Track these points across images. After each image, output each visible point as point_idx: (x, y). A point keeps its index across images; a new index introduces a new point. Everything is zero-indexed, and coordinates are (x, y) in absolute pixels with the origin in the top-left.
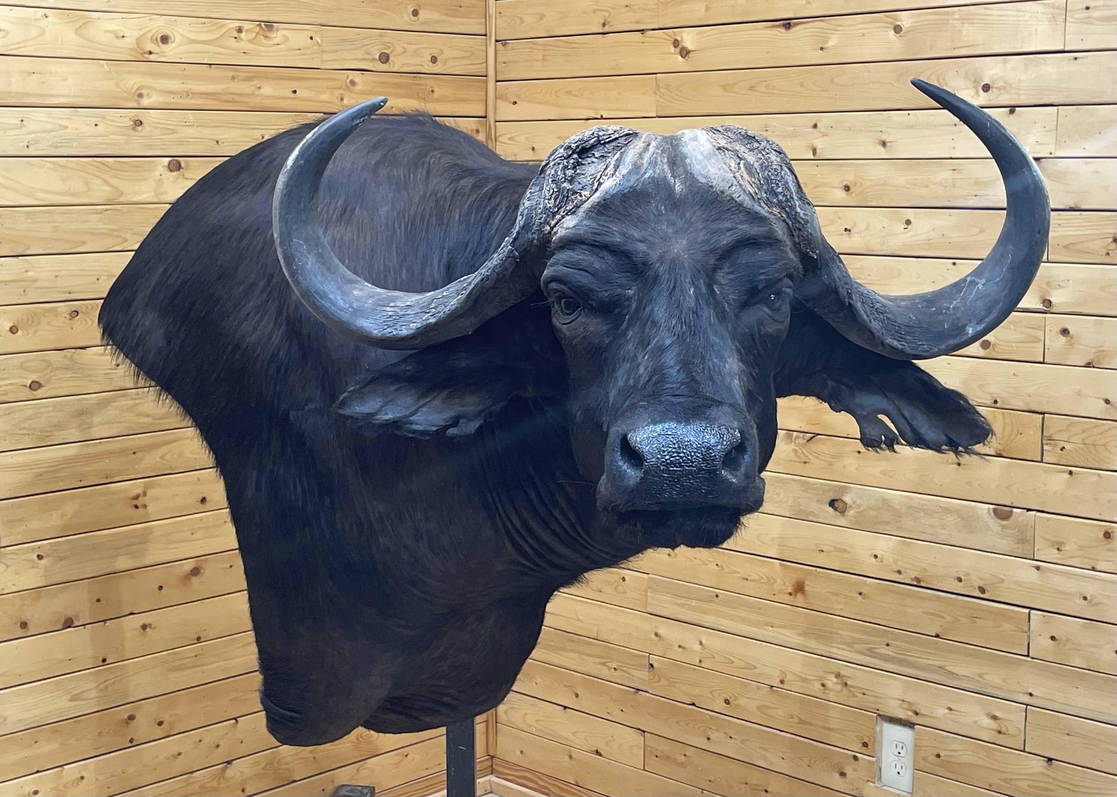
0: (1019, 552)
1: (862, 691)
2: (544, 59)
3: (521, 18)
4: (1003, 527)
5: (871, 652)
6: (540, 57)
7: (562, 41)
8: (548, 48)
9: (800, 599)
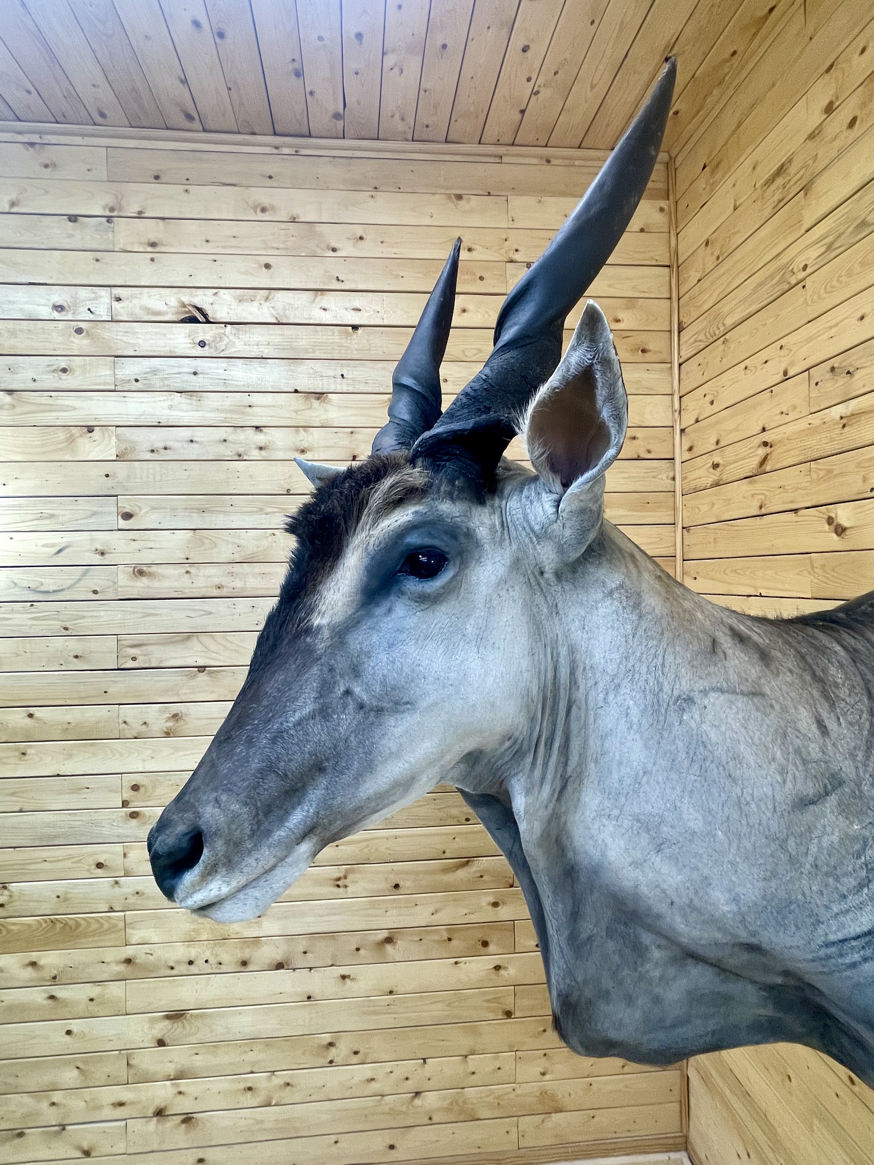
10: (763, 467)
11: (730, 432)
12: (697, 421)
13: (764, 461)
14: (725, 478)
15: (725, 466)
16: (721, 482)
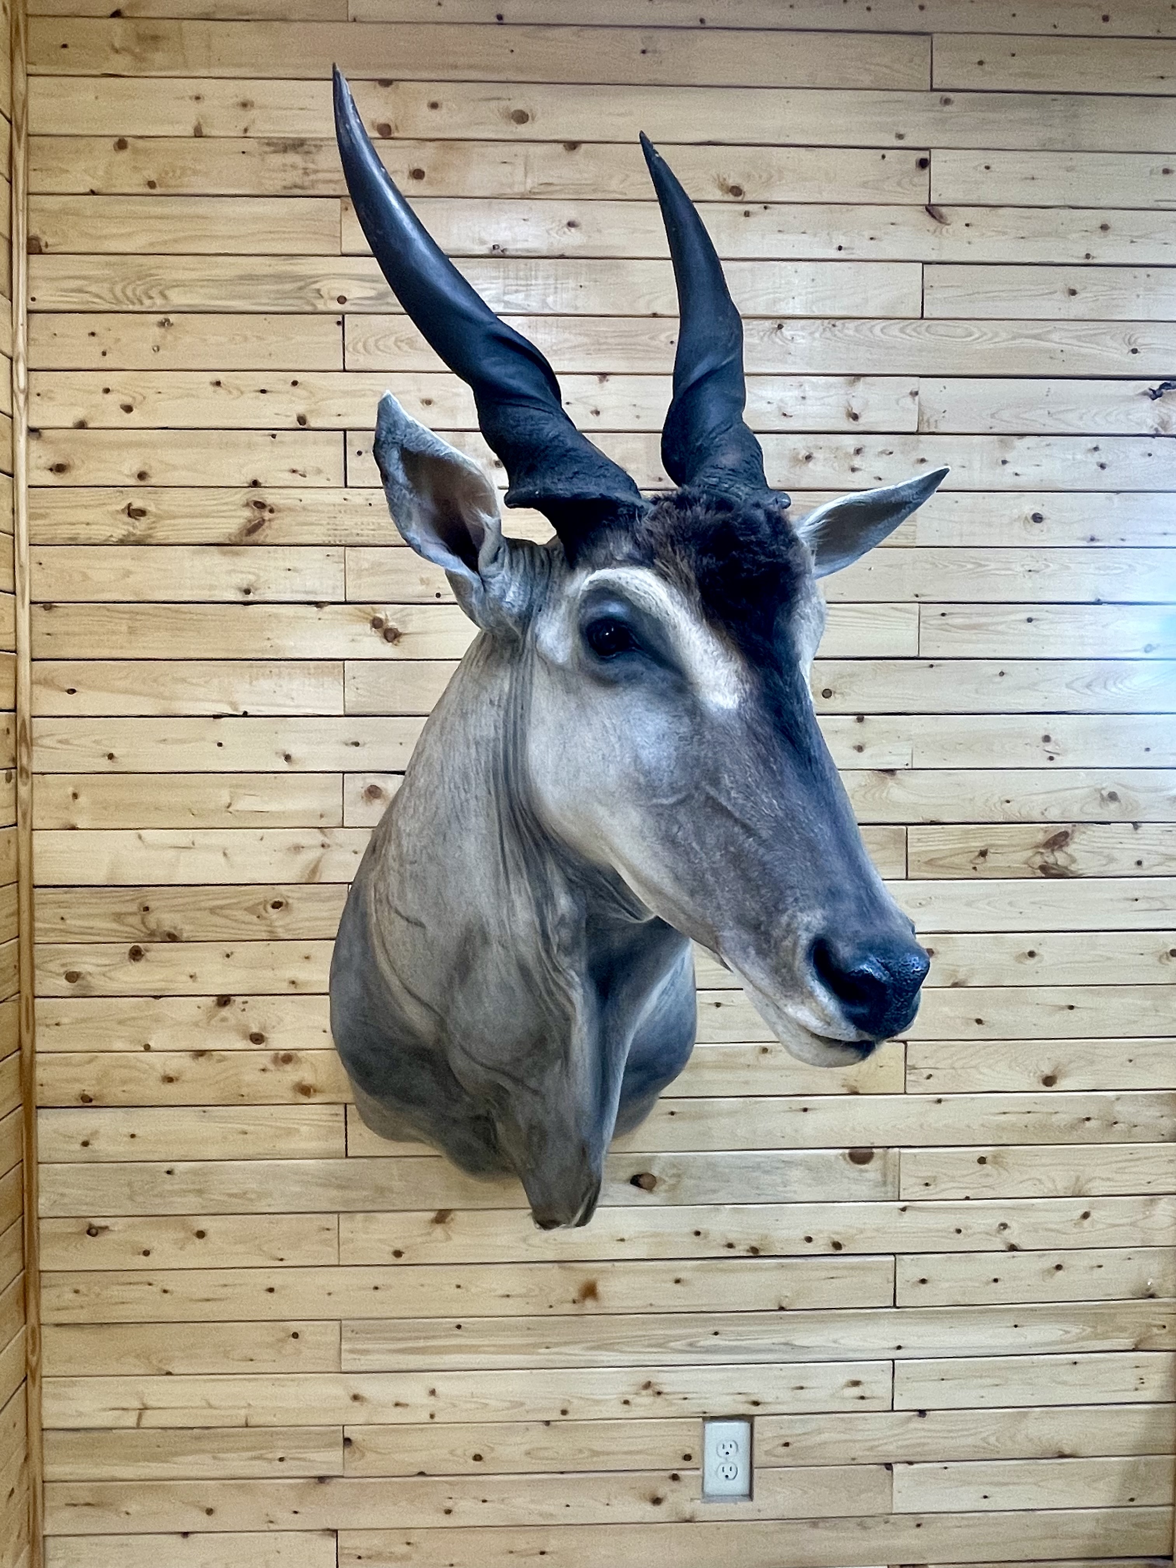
0: (883, 1197)
1: (682, 1396)
2: (132, 631)
3: (84, 575)
4: (861, 1171)
5: (692, 1348)
6: (124, 628)
7: (169, 609)
8: (138, 617)
9: (590, 1305)
10: (254, 537)
11: (175, 468)
12: (82, 425)
13: (253, 528)
14: (160, 535)
15: (159, 517)
16: (149, 541)
